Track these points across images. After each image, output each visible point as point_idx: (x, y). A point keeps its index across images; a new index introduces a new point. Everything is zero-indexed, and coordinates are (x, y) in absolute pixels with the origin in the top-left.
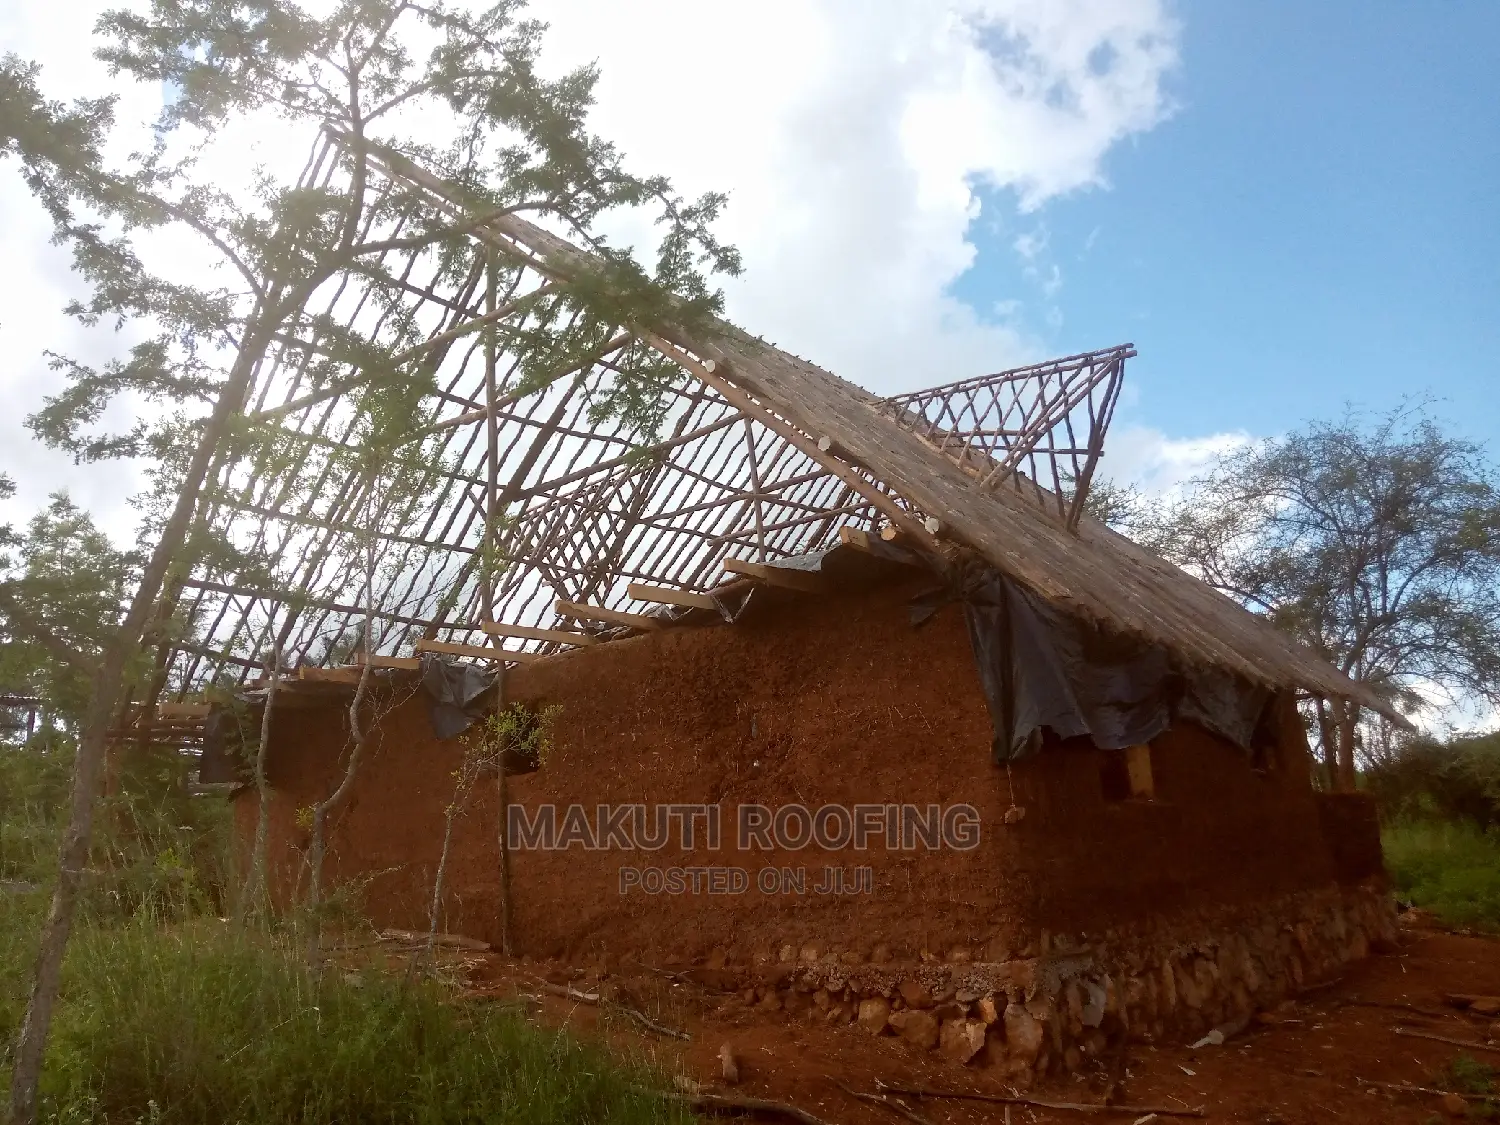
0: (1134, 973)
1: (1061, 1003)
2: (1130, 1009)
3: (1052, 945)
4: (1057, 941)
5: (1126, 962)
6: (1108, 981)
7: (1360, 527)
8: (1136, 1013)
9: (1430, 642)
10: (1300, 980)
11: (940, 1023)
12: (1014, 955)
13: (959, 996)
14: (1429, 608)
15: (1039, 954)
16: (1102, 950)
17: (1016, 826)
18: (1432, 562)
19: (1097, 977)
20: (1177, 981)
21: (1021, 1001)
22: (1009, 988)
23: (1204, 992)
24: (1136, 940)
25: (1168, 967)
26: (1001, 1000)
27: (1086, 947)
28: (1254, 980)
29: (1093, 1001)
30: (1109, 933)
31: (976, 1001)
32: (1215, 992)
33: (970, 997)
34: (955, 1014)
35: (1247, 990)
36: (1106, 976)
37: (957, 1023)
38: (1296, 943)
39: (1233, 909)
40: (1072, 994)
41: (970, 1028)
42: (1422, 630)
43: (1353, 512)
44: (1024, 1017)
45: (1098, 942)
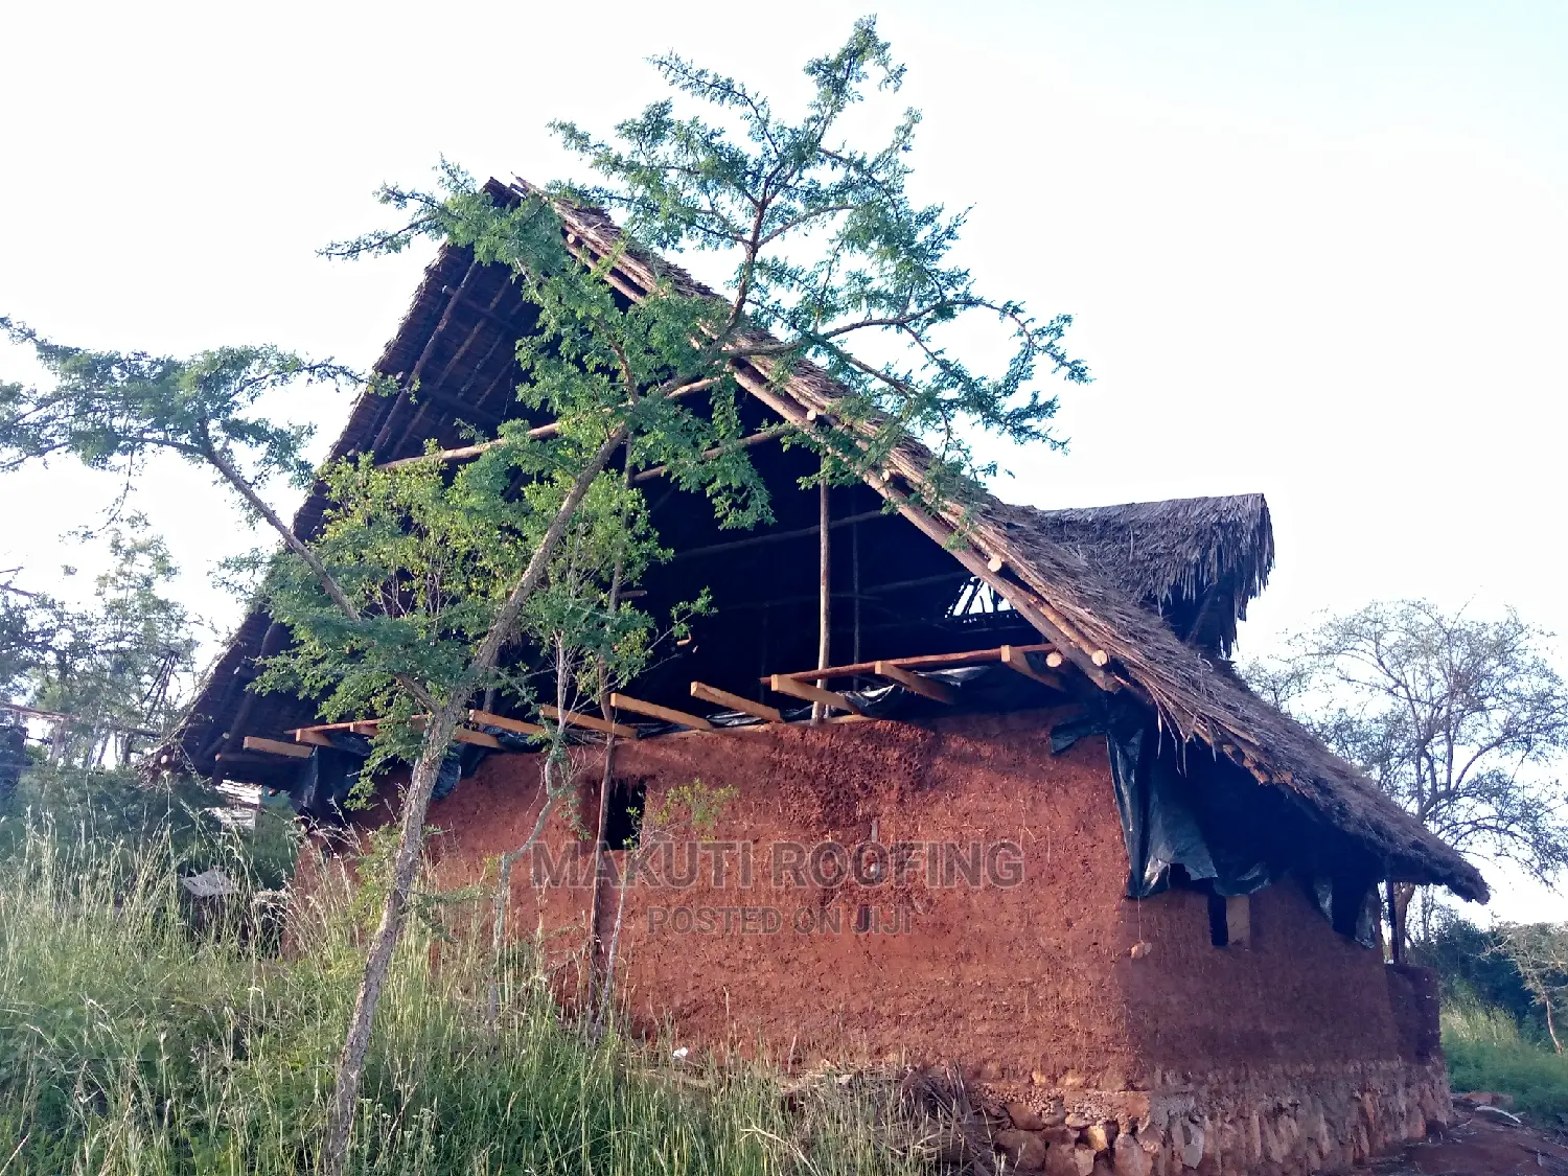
0: (1228, 1119)
1: (1167, 1140)
2: (1225, 1153)
3: (1164, 1080)
4: (1168, 1077)
5: (1223, 1107)
6: (1208, 1124)
7: (1432, 699)
8: (1229, 1159)
9: (1492, 823)
10: (1367, 1151)
11: (1047, 1145)
12: (1130, 1085)
13: (1068, 1120)
14: (1494, 788)
15: (1153, 1088)
16: (1204, 1092)
17: (1142, 960)
18: (1499, 743)
19: (1197, 1118)
20: (1262, 1133)
21: (1133, 1131)
22: (1120, 1116)
23: (1286, 1149)
24: (1232, 1087)
25: (1255, 1118)
26: (1112, 1128)
27: (1191, 1087)
28: (1327, 1145)
29: (1193, 1142)
30: (1210, 1076)
31: (1087, 1127)
32: (1294, 1150)
33: (1082, 1123)
34: (1063, 1138)
35: (1320, 1153)
36: (1206, 1117)
37: (1065, 1148)
38: (1363, 1112)
39: (1311, 1069)
40: (1177, 1130)
41: (1079, 1154)
42: (1485, 810)
43: (1428, 681)
44: (1135, 1147)
45: (1201, 1084)
